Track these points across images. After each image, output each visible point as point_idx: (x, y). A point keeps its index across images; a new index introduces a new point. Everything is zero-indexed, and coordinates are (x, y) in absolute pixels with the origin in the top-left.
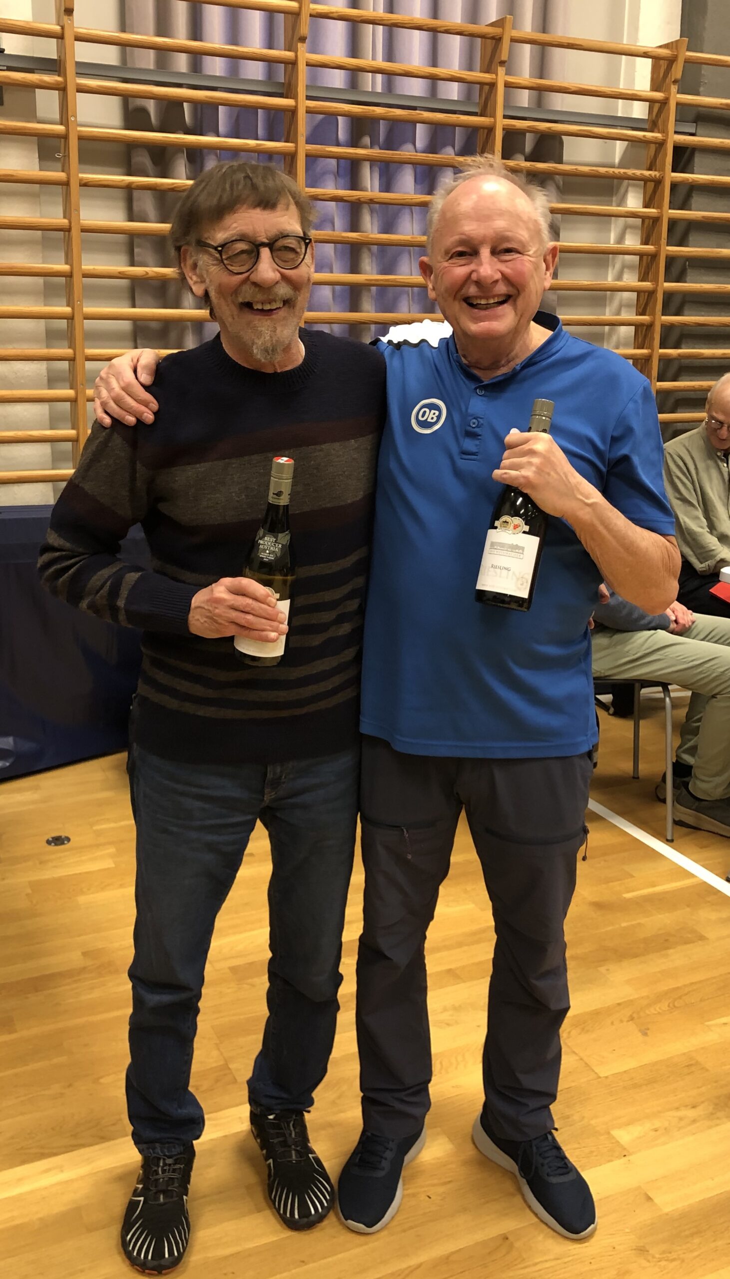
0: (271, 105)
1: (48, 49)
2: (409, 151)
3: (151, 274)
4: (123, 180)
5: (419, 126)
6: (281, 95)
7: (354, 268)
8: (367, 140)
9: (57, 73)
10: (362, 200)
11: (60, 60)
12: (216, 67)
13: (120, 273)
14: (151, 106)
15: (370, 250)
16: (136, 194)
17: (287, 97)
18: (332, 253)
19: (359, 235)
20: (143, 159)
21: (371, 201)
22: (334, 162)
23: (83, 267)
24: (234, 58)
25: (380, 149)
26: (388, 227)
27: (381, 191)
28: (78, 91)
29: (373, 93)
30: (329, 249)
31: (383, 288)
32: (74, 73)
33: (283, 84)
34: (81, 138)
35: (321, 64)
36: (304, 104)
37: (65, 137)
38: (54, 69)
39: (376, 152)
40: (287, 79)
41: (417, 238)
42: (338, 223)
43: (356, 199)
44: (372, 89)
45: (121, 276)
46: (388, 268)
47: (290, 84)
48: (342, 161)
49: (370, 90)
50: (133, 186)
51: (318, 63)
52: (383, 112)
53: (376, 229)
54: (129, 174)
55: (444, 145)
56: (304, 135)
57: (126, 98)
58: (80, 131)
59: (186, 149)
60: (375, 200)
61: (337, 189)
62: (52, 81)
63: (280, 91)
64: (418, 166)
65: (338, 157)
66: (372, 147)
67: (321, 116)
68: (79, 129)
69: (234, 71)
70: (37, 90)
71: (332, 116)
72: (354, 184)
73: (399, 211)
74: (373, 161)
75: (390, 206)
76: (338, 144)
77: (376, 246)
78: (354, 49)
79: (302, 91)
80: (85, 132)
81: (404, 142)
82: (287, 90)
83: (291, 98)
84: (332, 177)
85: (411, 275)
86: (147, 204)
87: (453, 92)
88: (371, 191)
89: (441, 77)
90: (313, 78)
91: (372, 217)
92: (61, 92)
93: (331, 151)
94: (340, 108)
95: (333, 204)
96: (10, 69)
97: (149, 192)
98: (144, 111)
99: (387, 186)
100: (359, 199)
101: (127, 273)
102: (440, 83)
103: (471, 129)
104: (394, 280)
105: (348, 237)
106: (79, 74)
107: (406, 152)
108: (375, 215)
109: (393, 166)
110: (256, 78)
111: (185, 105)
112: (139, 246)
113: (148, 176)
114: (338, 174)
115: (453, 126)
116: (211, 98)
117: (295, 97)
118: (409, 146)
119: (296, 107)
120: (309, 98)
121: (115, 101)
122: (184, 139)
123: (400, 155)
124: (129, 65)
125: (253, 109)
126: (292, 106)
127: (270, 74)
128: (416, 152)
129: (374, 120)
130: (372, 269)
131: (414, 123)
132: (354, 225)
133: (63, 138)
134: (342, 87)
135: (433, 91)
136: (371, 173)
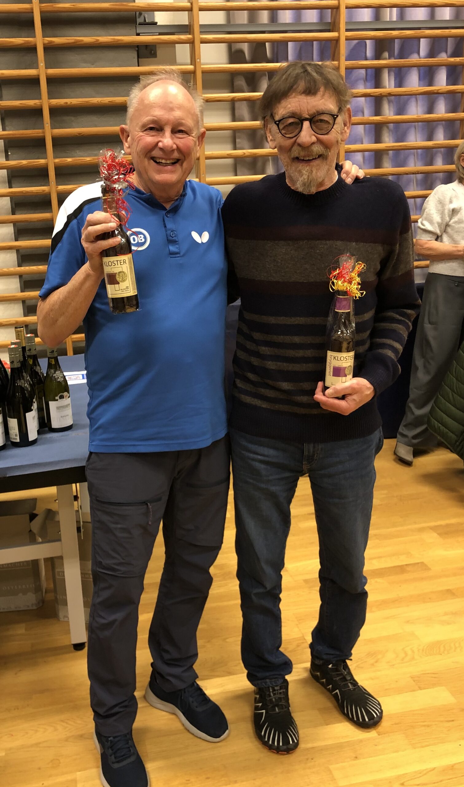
0: (322, 38)
1: (183, 19)
2: (415, 59)
3: (247, 154)
4: (229, 96)
5: (422, 40)
6: (329, 31)
7: (378, 140)
8: (386, 54)
9: (188, 33)
10: (383, 94)
11: (190, 25)
12: (286, 17)
13: (228, 155)
14: (245, 47)
15: (388, 127)
16: (237, 104)
17: (333, 32)
18: (362, 131)
19: (381, 118)
20: (241, 82)
21: (390, 94)
22: (363, 71)
23: (206, 153)
24: (298, 10)
25: (395, 59)
26: (401, 111)
27: (395, 87)
28: (202, 42)
29: (391, 22)
30: (361, 128)
31: (397, 151)
32: (199, 32)
33: (330, 23)
34: (204, 72)
35: (355, 6)
36: (344, 34)
37: (194, 72)
38: (186, 31)
39: (392, 61)
40: (333, 20)
41: (420, 116)
42: (366, 112)
43: (379, 94)
44: (390, 18)
45: (228, 157)
46: (401, 138)
47: (334, 22)
48: (369, 70)
49: (388, 20)
50: (236, 99)
51: (354, 6)
52: (398, 33)
53: (392, 113)
54: (233, 92)
55: (440, 52)
56: (344, 56)
57: (230, 44)
58: (203, 68)
59: (268, 72)
60: (392, 94)
61: (365, 89)
62: (186, 39)
63: (329, 28)
64: (421, 68)
65: (366, 68)
66: (389, 59)
67: (356, 42)
68: (202, 66)
69: (298, 18)
70: (177, 46)
71: (362, 40)
72: (378, 84)
73: (408, 99)
74: (390, 68)
75: (402, 97)
76: (366, 59)
77: (392, 124)
79: (343, 26)
80: (207, 68)
81: (411, 53)
82: (333, 26)
83: (335, 32)
84: (362, 82)
85: (416, 141)
86: (244, 110)
87: (446, 14)
88: (389, 88)
89: (438, 5)
90: (350, 16)
91: (389, 106)
92: (191, 44)
93: (362, 64)
94: (368, 34)
95: (363, 98)
96: (160, 34)
97: (245, 102)
98: (241, 52)
99: (400, 83)
100: (381, 94)
101: (232, 155)
102: (437, 9)
103: (459, 38)
104: (405, 146)
105: (374, 120)
106: (202, 32)
107: (414, 59)
108: (391, 104)
109: (404, 70)
110: (312, 22)
111: (267, 44)
112: (239, 138)
113: (243, 92)
114: (366, 80)
115: (446, 38)
116: (283, 37)
117: (338, 30)
118: (415, 55)
119: (339, 37)
120: (347, 30)
121: (223, 47)
122: (266, 66)
123: (409, 61)
124: (232, 23)
125: (310, 41)
126: (336, 37)
127: (321, 17)
128: (420, 58)
129: (392, 40)
130: (389, 140)
131: (418, 39)
132: (378, 112)
133: (192, 73)
134: (369, 20)
135: (432, 15)
136: (389, 76)
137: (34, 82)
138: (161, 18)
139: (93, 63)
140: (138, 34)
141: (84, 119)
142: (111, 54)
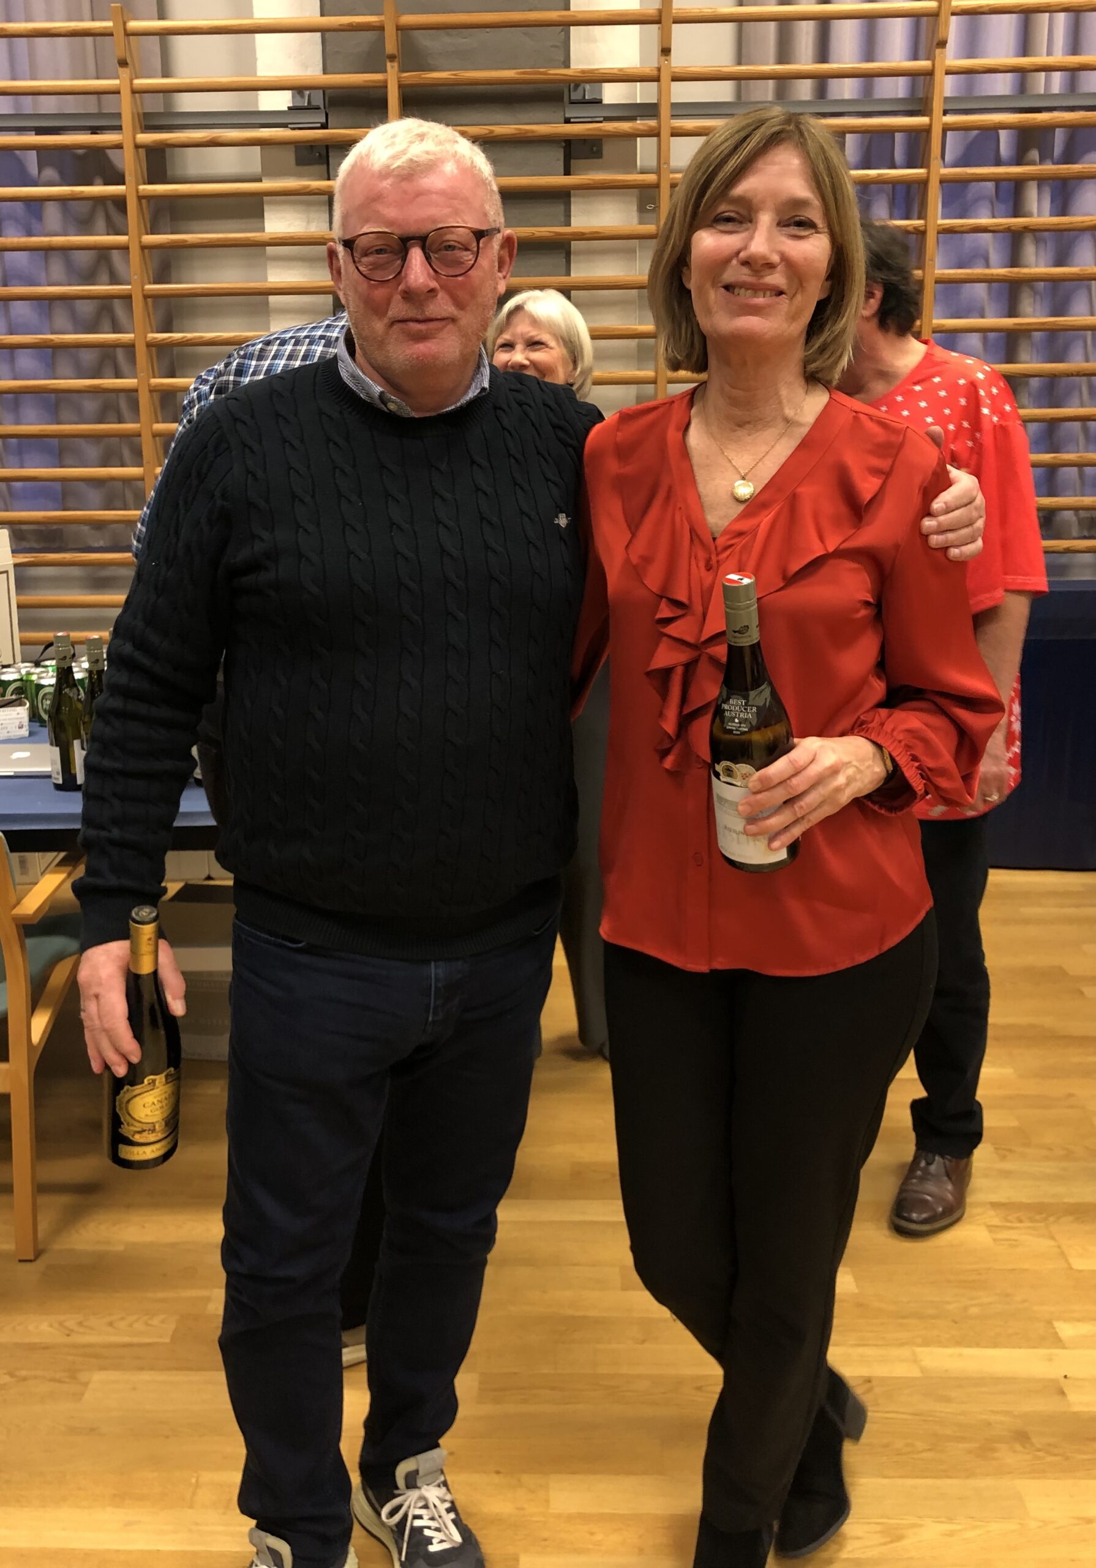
0: (909, 126)
1: (649, 94)
6: (918, 113)
7: (1012, 311)
8: (1034, 154)
10: (1026, 228)
12: (847, 90)
15: (1032, 288)
17: (920, 115)
18: (985, 294)
19: (1020, 271)
21: (1038, 229)
22: (991, 185)
24: (868, 77)
25: (1054, 163)
26: (1061, 260)
27: (1052, 215)
28: (674, 135)
29: (1048, 96)
30: (977, 289)
31: (1051, 332)
32: (669, 115)
33: (922, 99)
37: (656, 186)
39: (1049, 168)
40: (924, 93)
42: (995, 258)
43: (1019, 228)
44: (1045, 90)
46: (1060, 308)
47: (926, 99)
48: (1003, 185)
49: (1042, 92)
52: (1063, 116)
53: (1043, 262)
60: (1044, 227)
61: (994, 218)
62: (650, 127)
65: (998, 180)
66: (1042, 161)
67: (976, 132)
68: (672, 176)
69: (867, 91)
70: (636, 138)
71: (992, 130)
72: (1017, 210)
73: (1076, 238)
74: (1042, 179)
75: (1066, 233)
76: (998, 163)
77: (1042, 283)
78: (1025, 46)
79: (939, 105)
82: (924, 106)
83: (927, 115)
84: (987, 204)
85: (1092, 315)
88: (1039, 217)
90: (970, 87)
91: (1037, 248)
93: (988, 173)
94: (1004, 119)
95: (989, 235)
96: (608, 119)
99: (1062, 208)
100: (1022, 227)
104: (1067, 323)
105: (1006, 274)
107: (1089, 164)
108: (1043, 247)
109: (1072, 184)
110: (895, 97)
114: (996, 199)
116: (838, 125)
120: (953, 112)
123: (1082, 168)
124: (745, 99)
125: (889, 133)
126: (925, 125)
127: (913, 88)
129: (1048, 129)
130: (1034, 310)
132: (1014, 260)
133: (654, 187)
134: (1007, 93)
136: (1039, 194)
138: (612, 94)
140: (567, 121)
142: (517, 155)
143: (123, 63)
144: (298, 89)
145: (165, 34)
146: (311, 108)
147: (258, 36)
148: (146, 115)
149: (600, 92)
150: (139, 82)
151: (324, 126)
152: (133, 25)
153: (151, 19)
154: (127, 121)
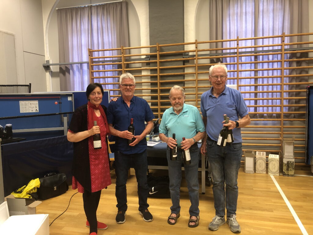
12: (226, 51)
14: (215, 59)
57: (211, 58)
96: (190, 57)
124: (211, 53)
137: (156, 70)
138: (191, 54)
139: (172, 65)
140: (183, 58)
141: (168, 78)
142: (176, 63)
143: (122, 53)
144: (146, 55)
145: (129, 49)
146: (148, 57)
147: (141, 49)
148: (126, 60)
149: (189, 53)
150: (124, 55)
151: (149, 60)
152: (124, 48)
153: (128, 47)
154: (123, 60)
